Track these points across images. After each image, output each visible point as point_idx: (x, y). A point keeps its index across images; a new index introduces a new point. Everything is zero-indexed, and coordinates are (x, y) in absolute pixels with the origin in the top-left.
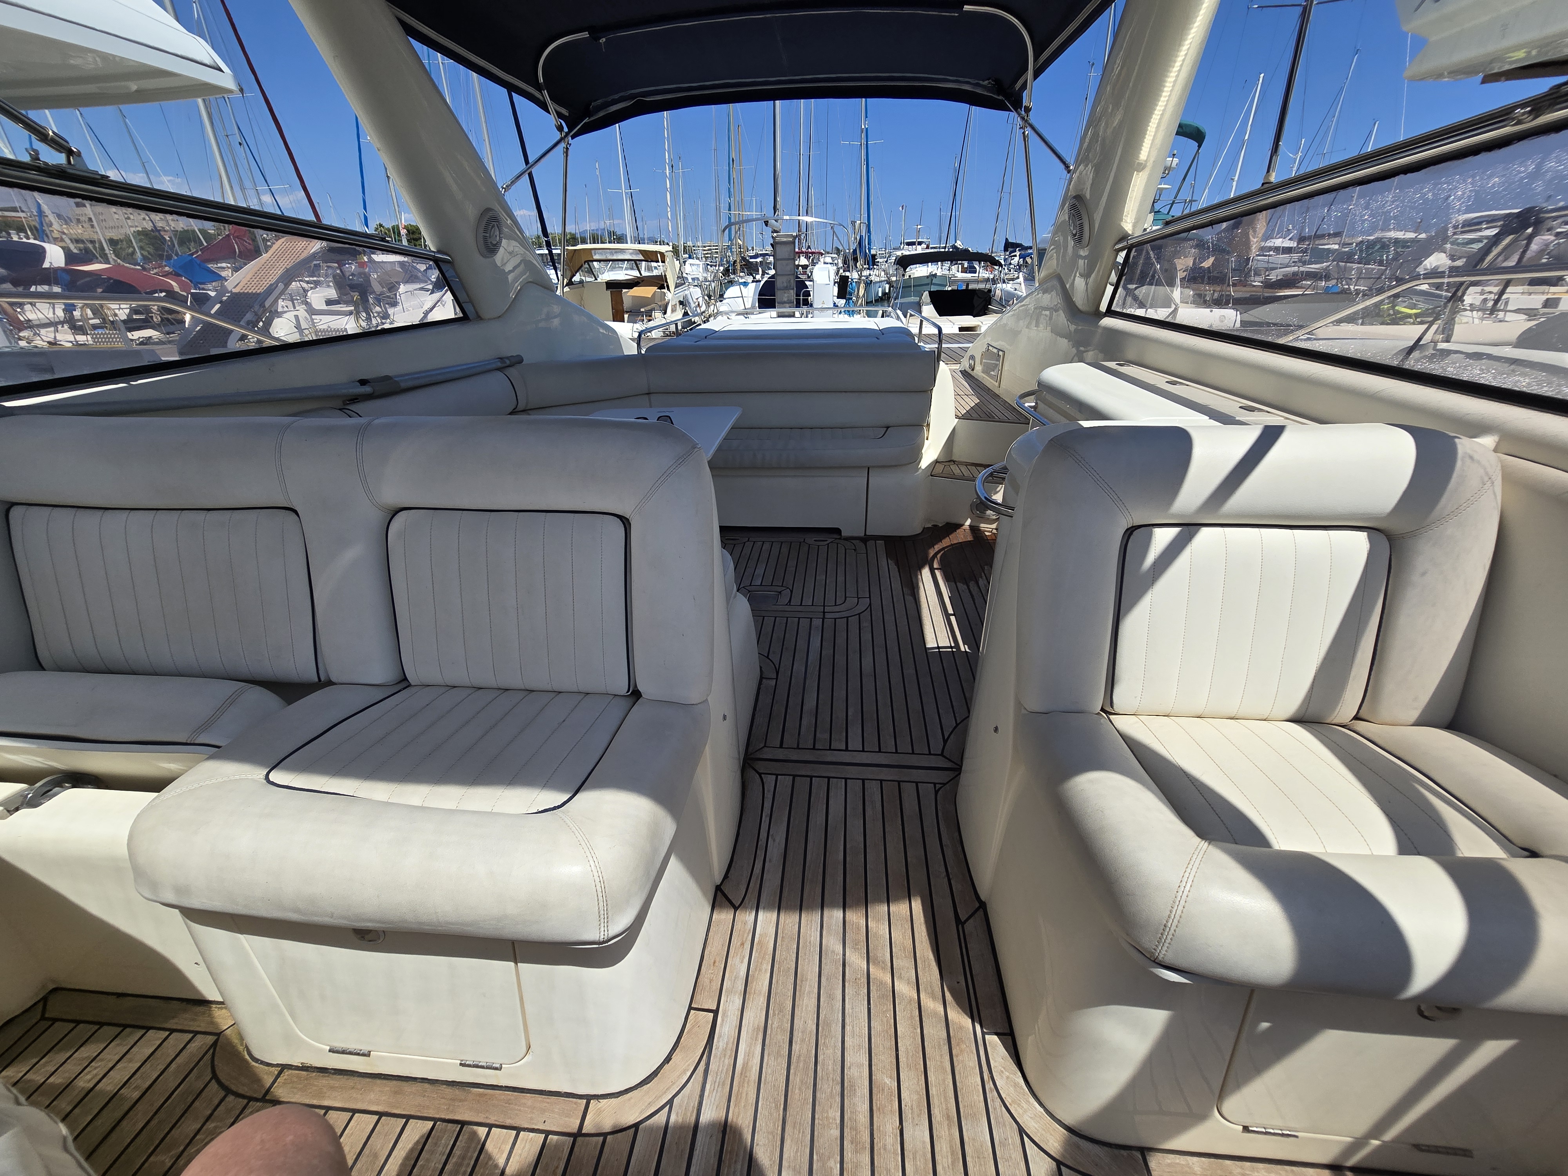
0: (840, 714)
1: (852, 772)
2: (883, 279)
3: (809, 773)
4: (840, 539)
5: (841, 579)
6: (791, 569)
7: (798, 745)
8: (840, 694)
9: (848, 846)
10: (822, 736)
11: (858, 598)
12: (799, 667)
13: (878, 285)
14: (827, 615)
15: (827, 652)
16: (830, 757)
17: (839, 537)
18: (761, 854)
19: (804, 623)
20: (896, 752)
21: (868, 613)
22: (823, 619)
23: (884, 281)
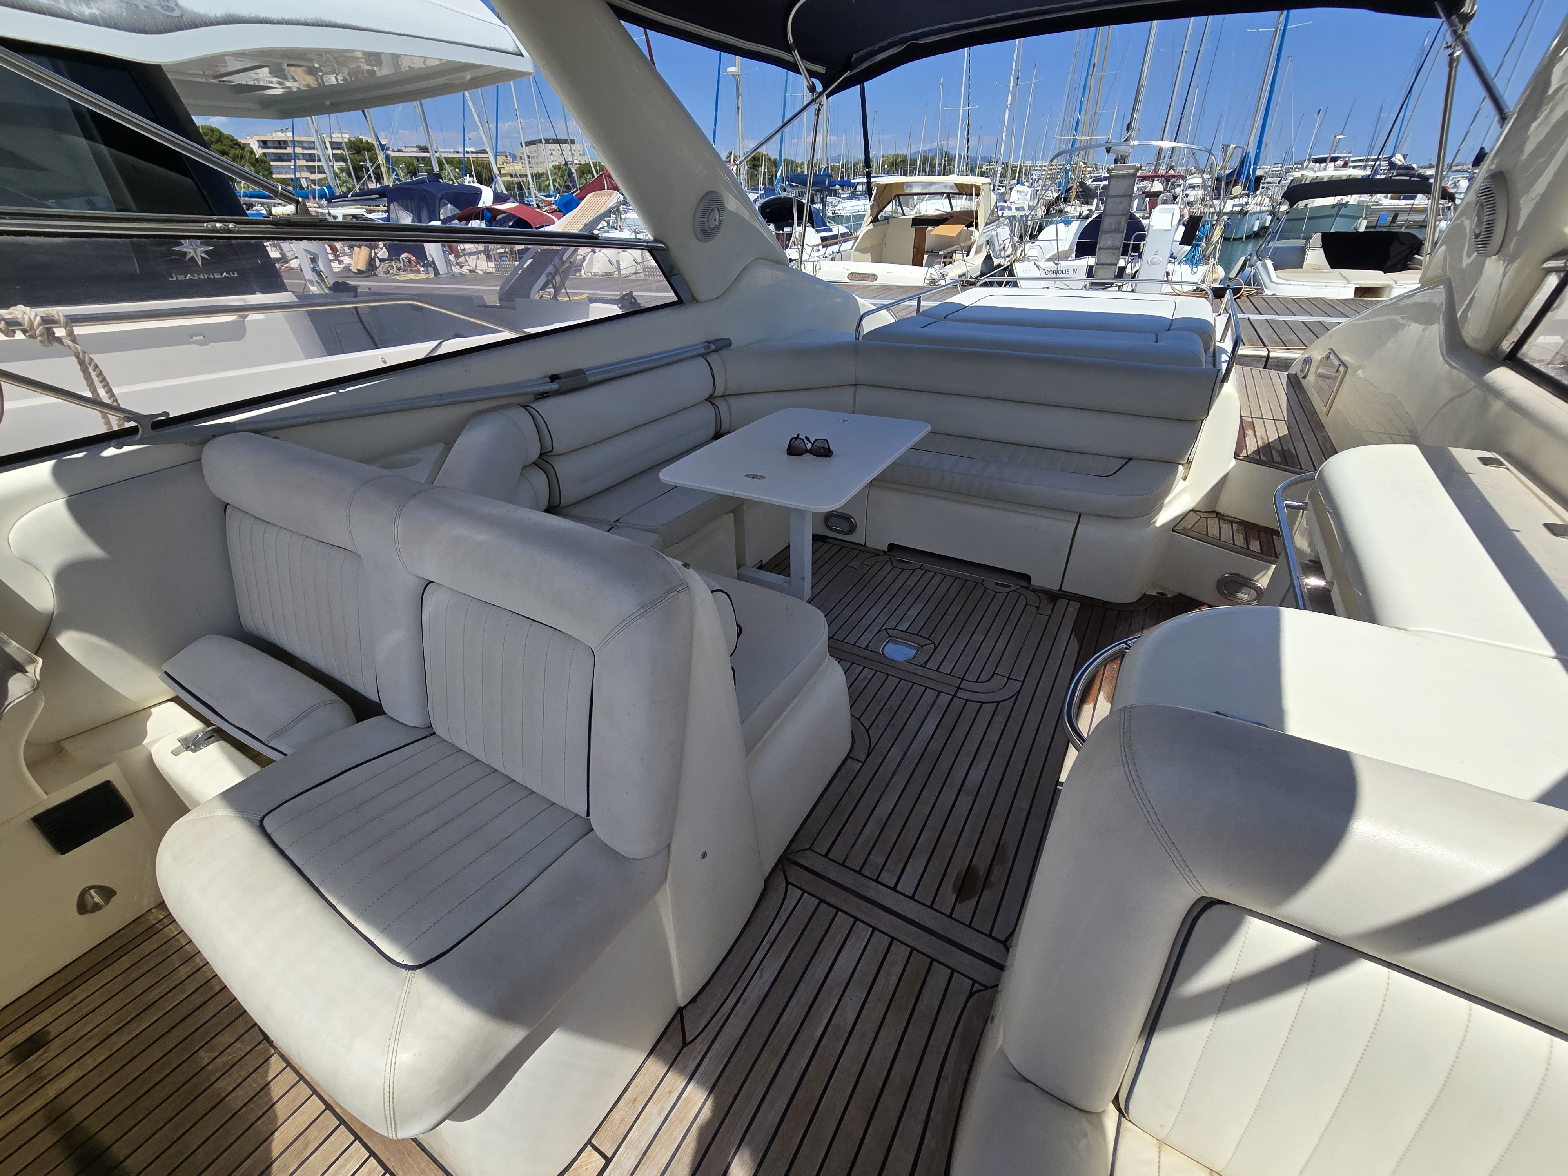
0: (911, 834)
1: (887, 922)
2: (1266, 208)
3: (838, 905)
4: (1027, 588)
5: (1001, 645)
6: (949, 618)
7: (844, 861)
8: (923, 809)
9: (833, 1022)
10: (877, 859)
11: (1009, 678)
12: (895, 754)
13: (1256, 216)
14: (961, 694)
15: (936, 745)
16: (873, 891)
17: (1025, 585)
18: (741, 986)
19: (930, 695)
20: (950, 916)
21: (1009, 704)
22: (954, 696)
23: (1266, 211)
